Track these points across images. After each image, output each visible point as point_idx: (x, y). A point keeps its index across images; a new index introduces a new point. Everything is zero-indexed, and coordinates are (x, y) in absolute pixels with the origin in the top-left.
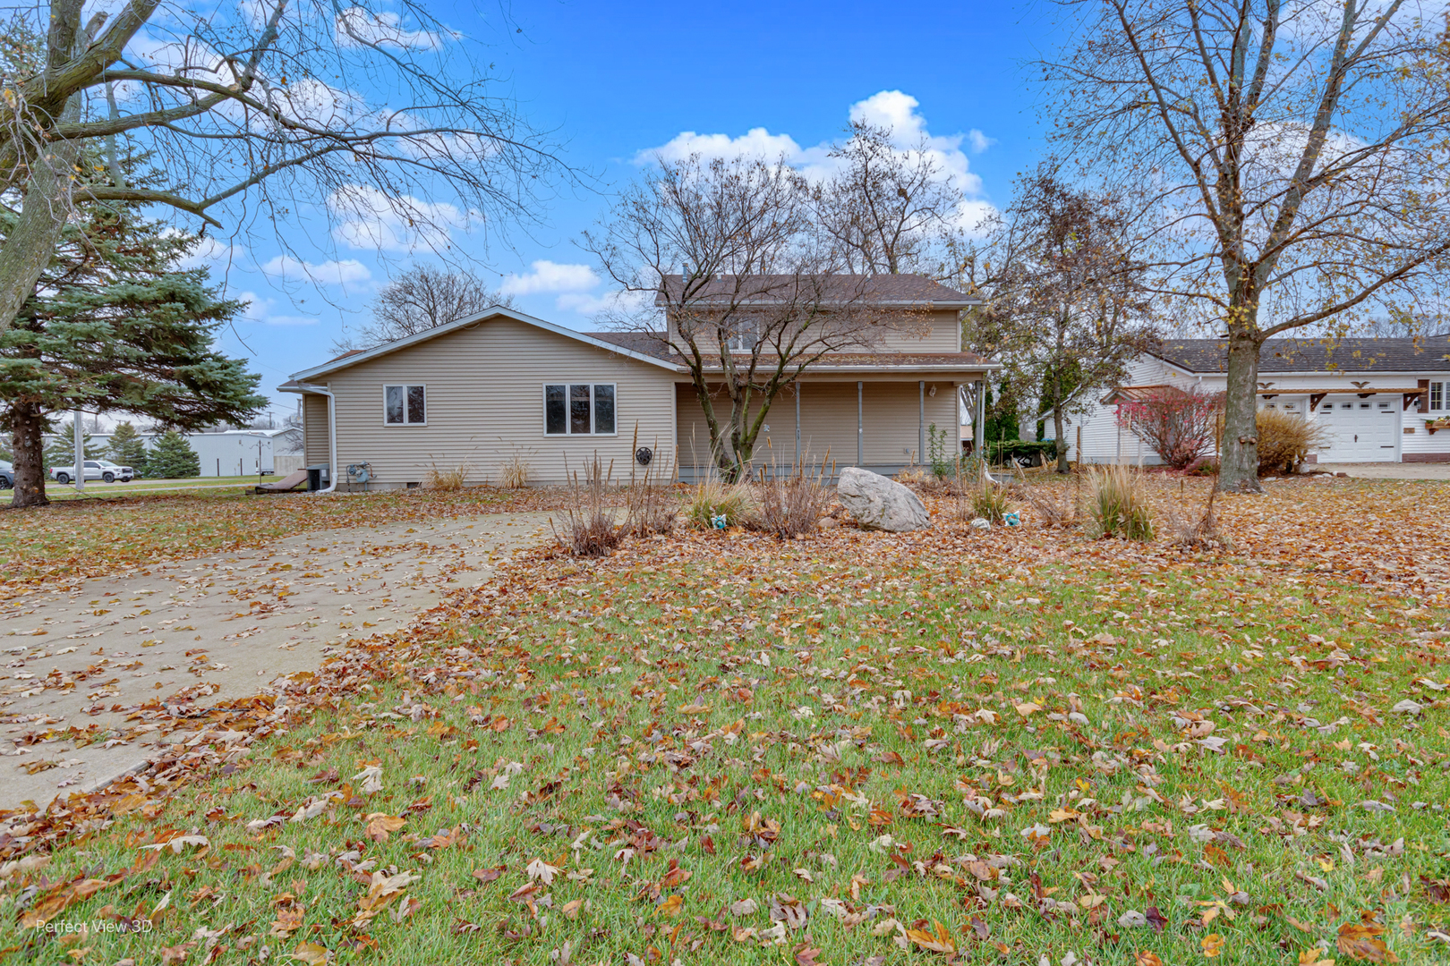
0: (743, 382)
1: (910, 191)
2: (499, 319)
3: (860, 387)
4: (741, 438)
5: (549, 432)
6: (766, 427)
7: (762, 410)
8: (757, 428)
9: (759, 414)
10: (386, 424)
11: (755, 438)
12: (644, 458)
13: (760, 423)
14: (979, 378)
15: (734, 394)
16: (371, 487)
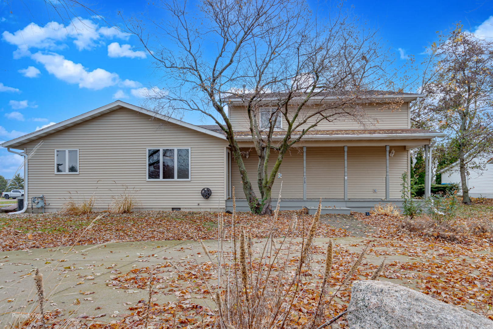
0: (264, 145)
1: (368, 57)
2: (121, 109)
3: (346, 149)
4: (264, 182)
5: (149, 178)
6: (279, 175)
7: (277, 163)
8: (274, 176)
9: (275, 166)
10: (56, 172)
11: (272, 182)
12: (207, 194)
13: (276, 172)
14: (426, 143)
15: (259, 152)
16: (46, 210)
